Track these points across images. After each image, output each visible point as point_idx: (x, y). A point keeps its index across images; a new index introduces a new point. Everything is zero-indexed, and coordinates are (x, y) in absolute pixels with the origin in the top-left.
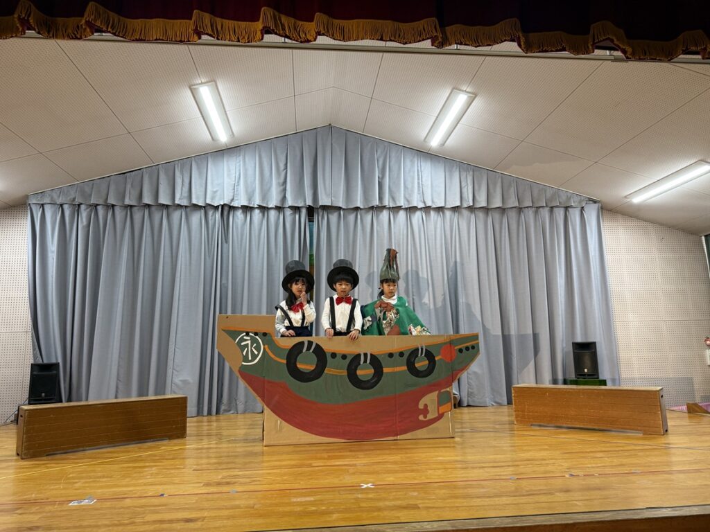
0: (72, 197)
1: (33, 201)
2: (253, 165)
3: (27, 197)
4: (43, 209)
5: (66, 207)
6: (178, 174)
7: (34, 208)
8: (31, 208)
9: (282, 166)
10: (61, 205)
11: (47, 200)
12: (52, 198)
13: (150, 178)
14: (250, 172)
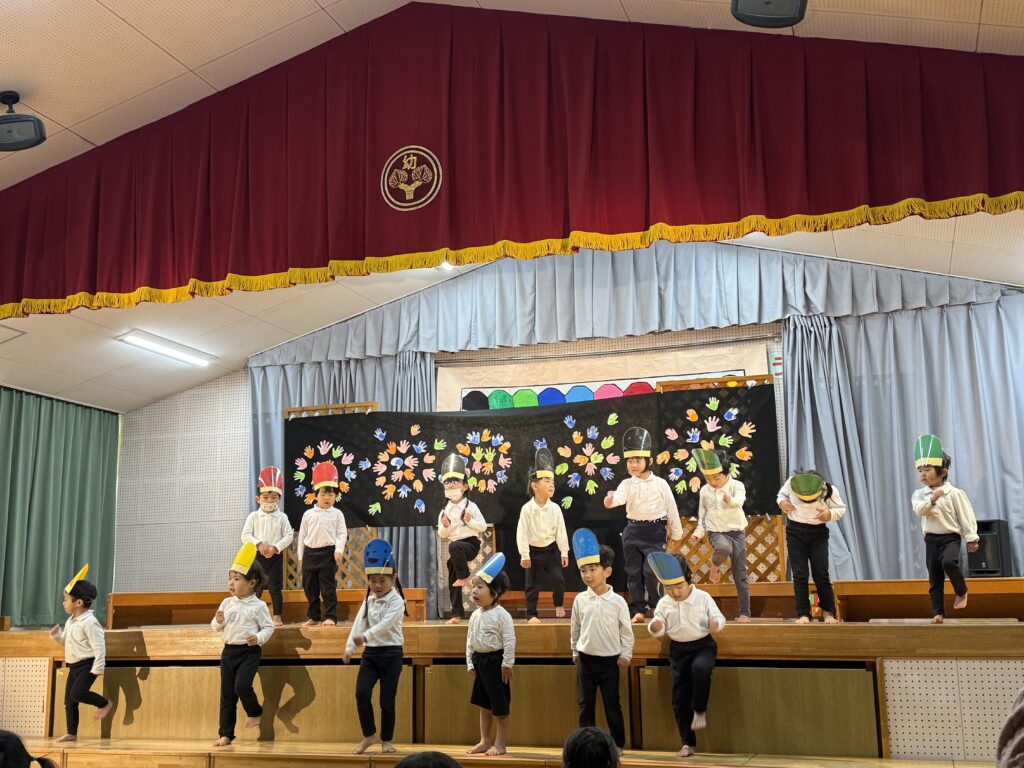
0: (293, 356)
1: (252, 364)
2: (493, 293)
3: (248, 360)
4: (265, 372)
5: (288, 368)
6: (404, 314)
7: (255, 371)
8: (252, 372)
9: (529, 289)
10: (283, 366)
11: (267, 362)
12: (272, 358)
13: (375, 323)
14: (489, 302)
